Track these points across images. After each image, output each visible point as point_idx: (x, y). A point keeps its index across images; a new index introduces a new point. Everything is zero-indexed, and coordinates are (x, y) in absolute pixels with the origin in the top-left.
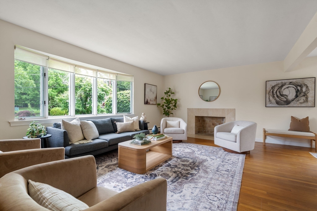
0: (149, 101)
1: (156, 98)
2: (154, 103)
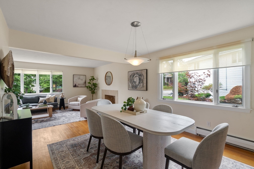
0: (77, 85)
1: (85, 82)
2: (83, 86)
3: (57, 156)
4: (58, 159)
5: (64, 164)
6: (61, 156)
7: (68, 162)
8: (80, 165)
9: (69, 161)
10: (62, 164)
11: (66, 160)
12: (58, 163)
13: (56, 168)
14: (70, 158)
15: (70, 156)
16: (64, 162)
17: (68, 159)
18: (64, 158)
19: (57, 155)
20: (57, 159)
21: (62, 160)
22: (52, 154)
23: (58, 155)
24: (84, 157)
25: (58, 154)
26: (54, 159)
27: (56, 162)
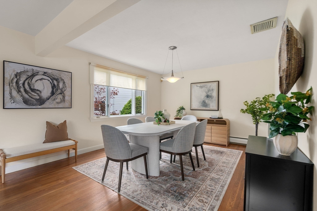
3: (213, 200)
4: (214, 195)
5: (215, 187)
6: (209, 197)
7: (210, 186)
8: (205, 177)
9: (208, 185)
10: (217, 188)
11: (209, 188)
12: (218, 191)
13: (224, 190)
14: (204, 187)
15: (202, 189)
16: (213, 188)
17: (207, 187)
18: (209, 191)
19: (211, 202)
20: (215, 197)
21: (212, 192)
22: (216, 208)
23: (210, 200)
24: (195, 179)
25: (209, 202)
26: (219, 199)
27: (219, 194)
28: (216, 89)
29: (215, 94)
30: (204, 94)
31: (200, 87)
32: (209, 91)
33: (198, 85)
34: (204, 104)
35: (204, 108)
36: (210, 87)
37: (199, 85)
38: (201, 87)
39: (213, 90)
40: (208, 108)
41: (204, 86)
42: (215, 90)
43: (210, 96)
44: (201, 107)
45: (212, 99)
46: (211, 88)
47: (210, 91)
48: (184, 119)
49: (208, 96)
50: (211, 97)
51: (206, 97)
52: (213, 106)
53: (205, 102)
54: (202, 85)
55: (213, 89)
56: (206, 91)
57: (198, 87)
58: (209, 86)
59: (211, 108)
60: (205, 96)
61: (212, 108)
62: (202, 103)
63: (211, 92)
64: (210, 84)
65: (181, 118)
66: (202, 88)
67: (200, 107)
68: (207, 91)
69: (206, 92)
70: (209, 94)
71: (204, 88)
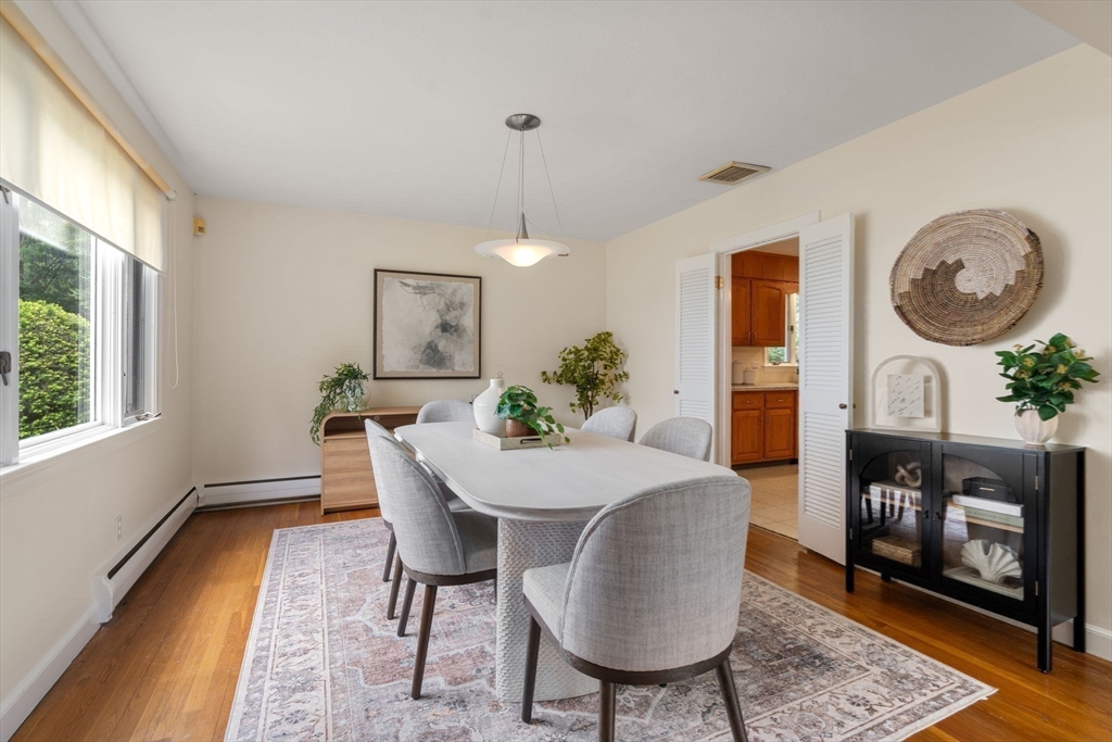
28: (472, 303)
29: (469, 321)
30: (433, 319)
31: (414, 288)
32: (449, 307)
33: (408, 281)
34: (433, 355)
35: (434, 372)
36: (454, 293)
37: (410, 280)
38: (421, 290)
39: (462, 305)
40: (447, 368)
41: (432, 289)
42: (472, 307)
43: (452, 326)
44: (422, 366)
45: (460, 336)
46: (457, 300)
47: (454, 309)
48: (428, 420)
49: (445, 327)
50: (455, 331)
51: (439, 331)
52: (463, 364)
53: (436, 346)
54: (424, 281)
55: (464, 304)
56: (440, 307)
57: (410, 289)
58: (450, 291)
59: (459, 370)
60: (437, 327)
61: (462, 370)
62: (425, 351)
63: (457, 313)
64: (454, 283)
65: (416, 415)
66: (425, 294)
67: (417, 367)
68: (442, 306)
69: (438, 311)
70: (450, 318)
71: (431, 295)
